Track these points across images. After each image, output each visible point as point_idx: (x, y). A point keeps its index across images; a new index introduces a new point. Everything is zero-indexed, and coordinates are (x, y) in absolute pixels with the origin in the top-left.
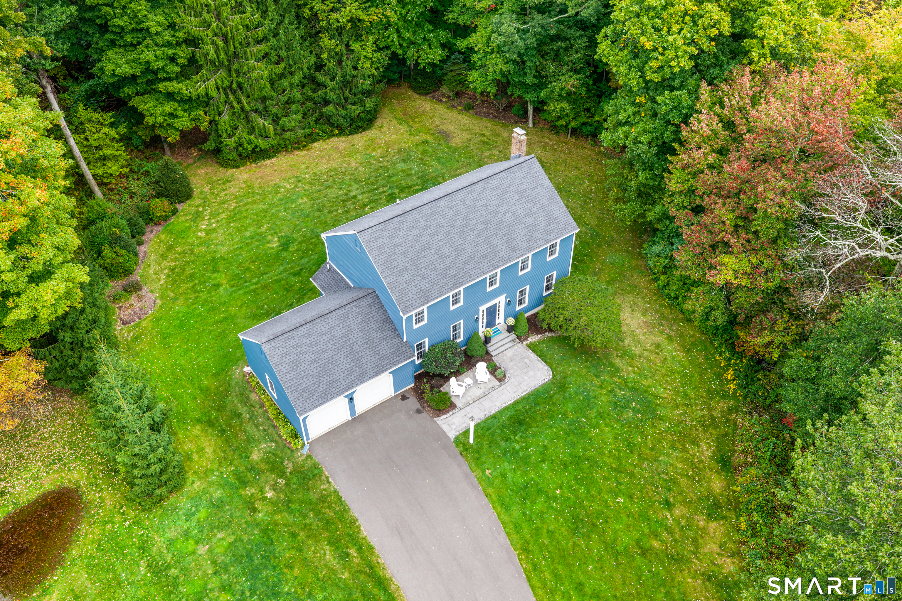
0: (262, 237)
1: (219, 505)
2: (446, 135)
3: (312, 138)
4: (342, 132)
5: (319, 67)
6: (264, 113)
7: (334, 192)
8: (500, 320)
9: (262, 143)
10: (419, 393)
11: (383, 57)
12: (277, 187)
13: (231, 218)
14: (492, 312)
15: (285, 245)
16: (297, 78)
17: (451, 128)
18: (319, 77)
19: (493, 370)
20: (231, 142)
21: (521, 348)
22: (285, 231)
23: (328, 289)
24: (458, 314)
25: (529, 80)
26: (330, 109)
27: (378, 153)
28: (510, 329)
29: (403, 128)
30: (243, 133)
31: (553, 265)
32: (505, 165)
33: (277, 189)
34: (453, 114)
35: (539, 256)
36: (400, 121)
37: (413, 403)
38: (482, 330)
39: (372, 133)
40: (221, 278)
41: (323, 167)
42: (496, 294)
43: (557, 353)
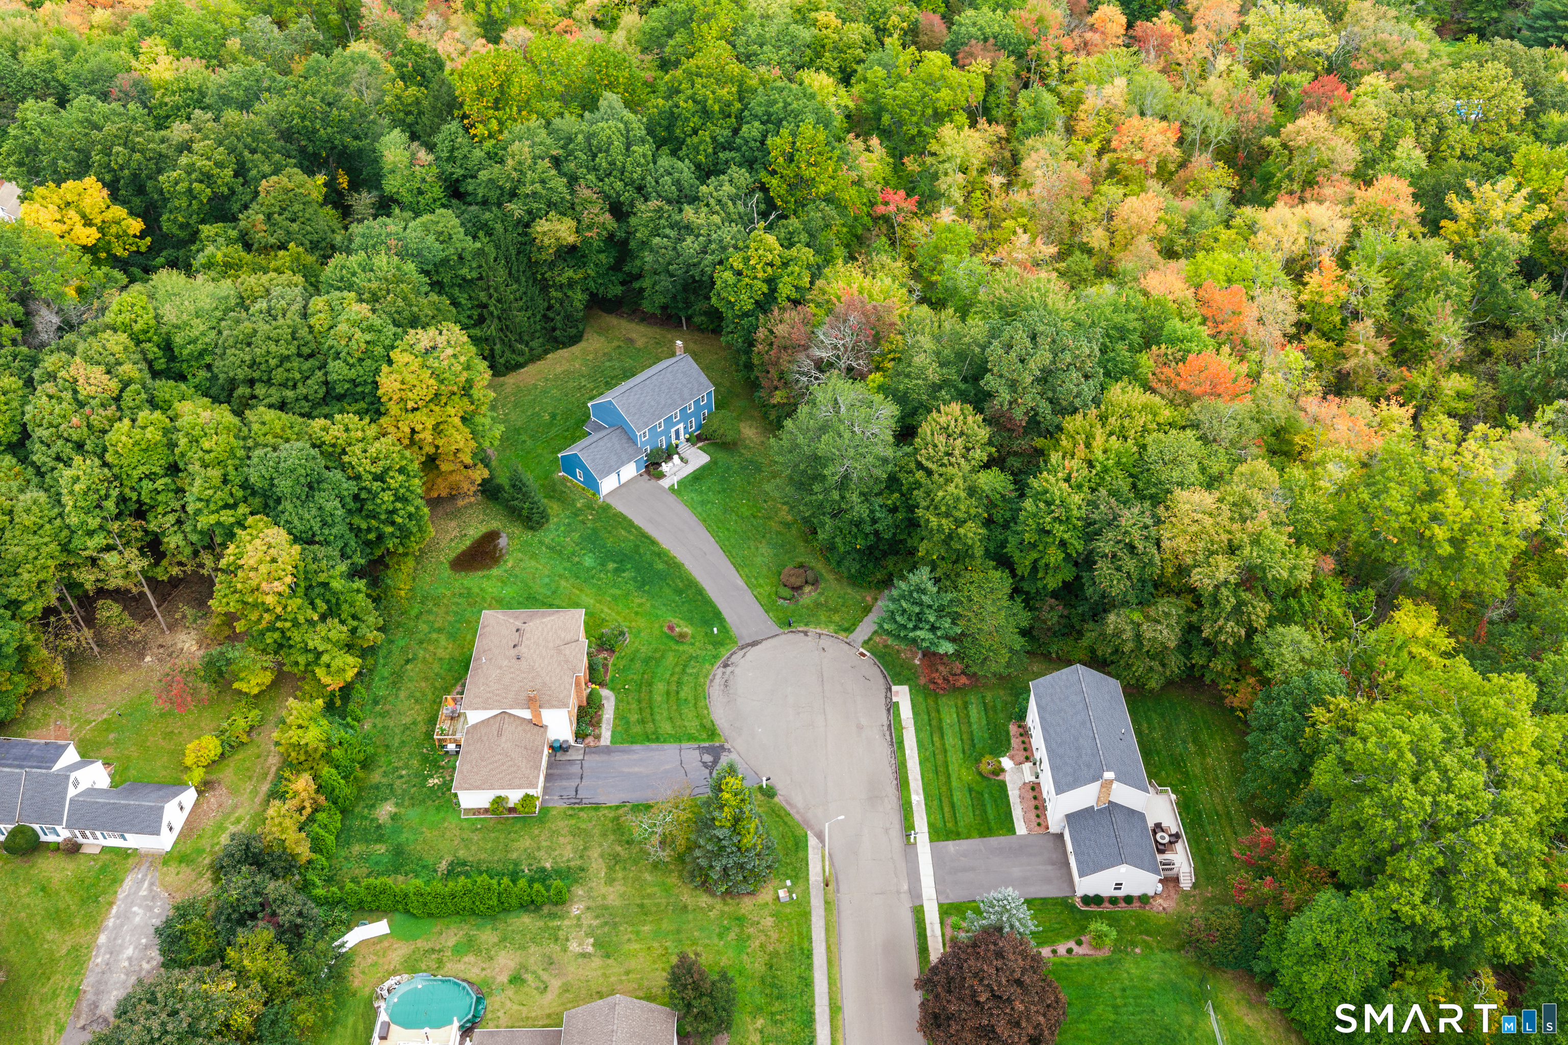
0: (538, 414)
1: (569, 524)
2: (631, 341)
3: (546, 352)
4: (565, 345)
5: (550, 308)
6: (521, 340)
7: (571, 385)
8: (682, 437)
9: (521, 360)
10: (648, 472)
11: (586, 297)
12: (535, 385)
13: (516, 406)
14: (677, 432)
15: (553, 416)
16: (538, 317)
17: (634, 336)
18: (551, 314)
19: (682, 459)
20: (502, 361)
21: (694, 449)
22: (550, 410)
23: (595, 430)
24: (662, 433)
25: (680, 305)
26: (558, 333)
27: (590, 357)
28: (688, 440)
29: (603, 339)
30: (508, 354)
31: (704, 407)
32: (674, 360)
33: (535, 387)
34: (633, 326)
35: (697, 402)
36: (599, 334)
37: (646, 477)
38: (674, 442)
39: (583, 344)
40: (524, 437)
41: (559, 370)
42: (678, 423)
43: (712, 450)
